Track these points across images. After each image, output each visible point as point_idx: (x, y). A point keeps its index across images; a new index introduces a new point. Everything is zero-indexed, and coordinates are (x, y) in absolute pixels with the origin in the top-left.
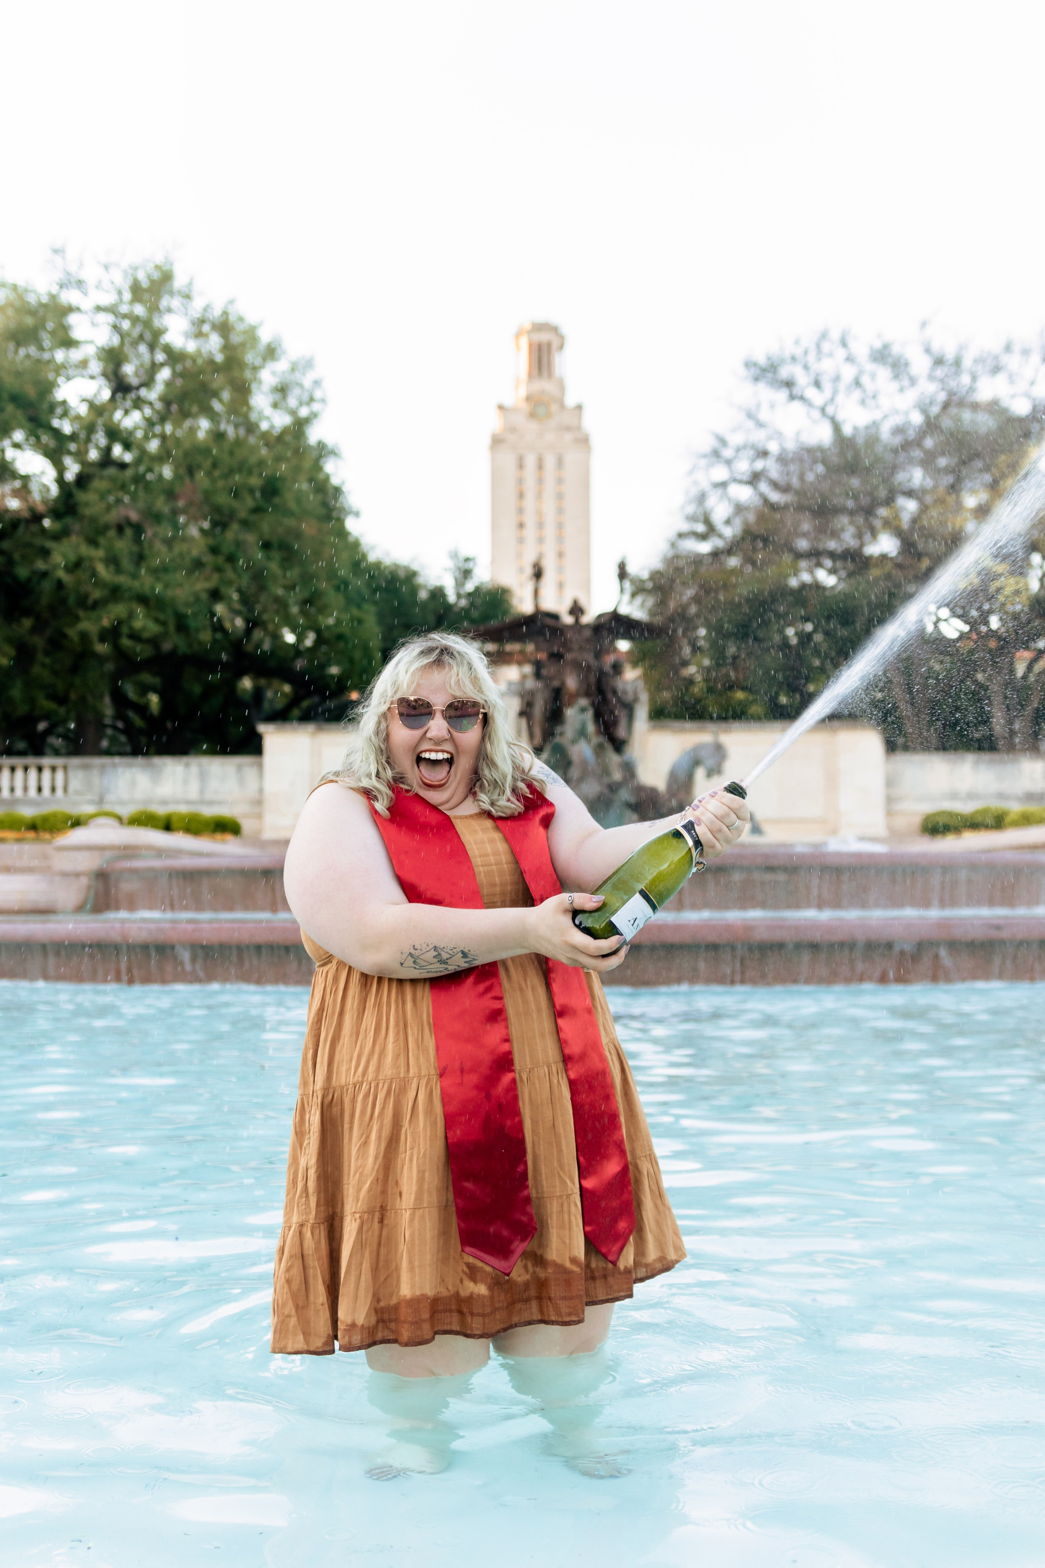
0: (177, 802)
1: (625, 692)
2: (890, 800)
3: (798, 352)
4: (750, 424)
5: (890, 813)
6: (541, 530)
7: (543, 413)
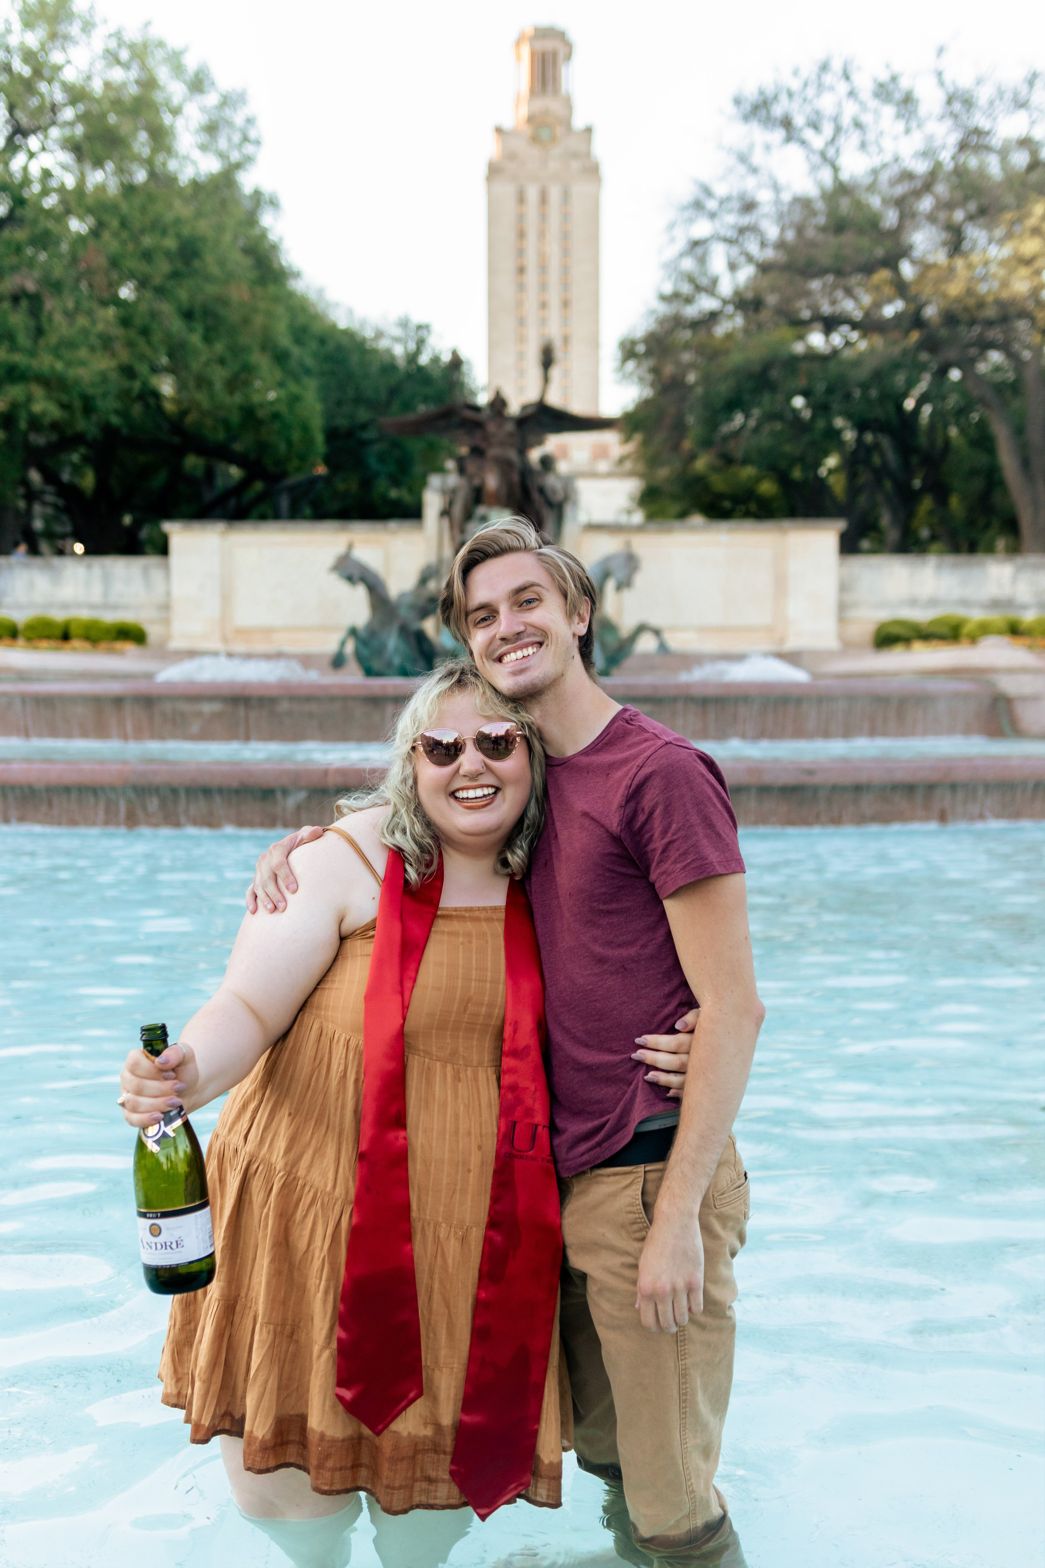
0: (79, 605)
1: (554, 492)
2: (843, 608)
3: (795, 85)
4: (742, 169)
5: (842, 619)
6: (544, 275)
7: (547, 137)
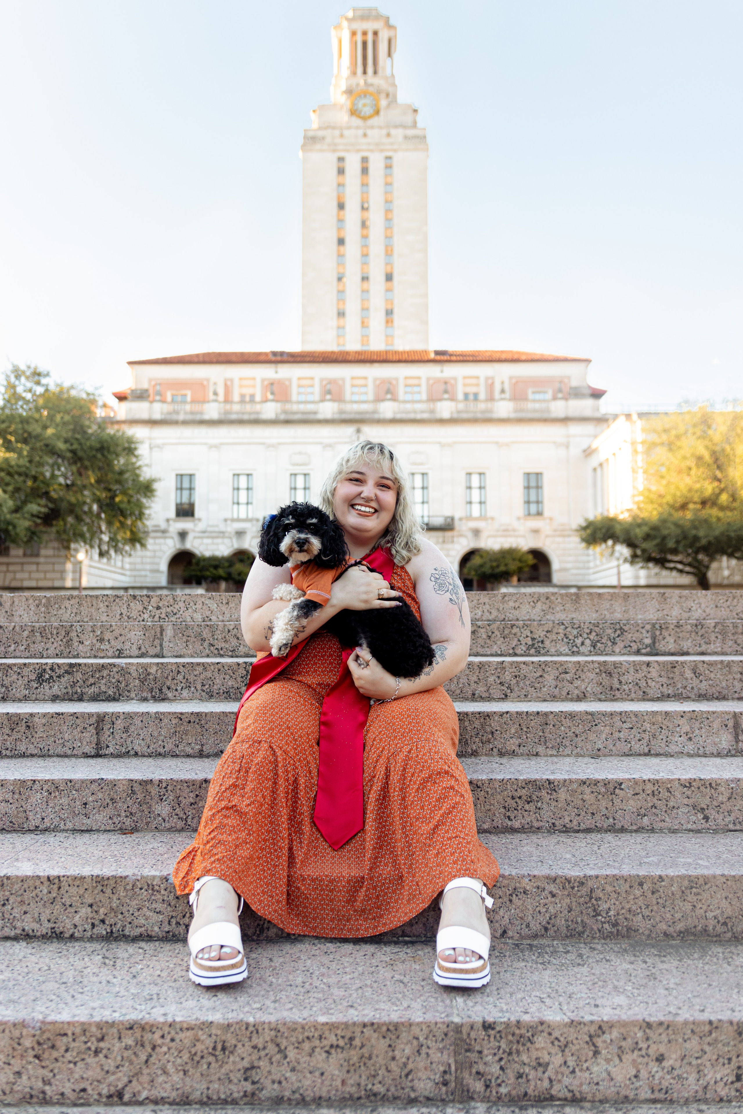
6: (365, 246)
7: (368, 111)
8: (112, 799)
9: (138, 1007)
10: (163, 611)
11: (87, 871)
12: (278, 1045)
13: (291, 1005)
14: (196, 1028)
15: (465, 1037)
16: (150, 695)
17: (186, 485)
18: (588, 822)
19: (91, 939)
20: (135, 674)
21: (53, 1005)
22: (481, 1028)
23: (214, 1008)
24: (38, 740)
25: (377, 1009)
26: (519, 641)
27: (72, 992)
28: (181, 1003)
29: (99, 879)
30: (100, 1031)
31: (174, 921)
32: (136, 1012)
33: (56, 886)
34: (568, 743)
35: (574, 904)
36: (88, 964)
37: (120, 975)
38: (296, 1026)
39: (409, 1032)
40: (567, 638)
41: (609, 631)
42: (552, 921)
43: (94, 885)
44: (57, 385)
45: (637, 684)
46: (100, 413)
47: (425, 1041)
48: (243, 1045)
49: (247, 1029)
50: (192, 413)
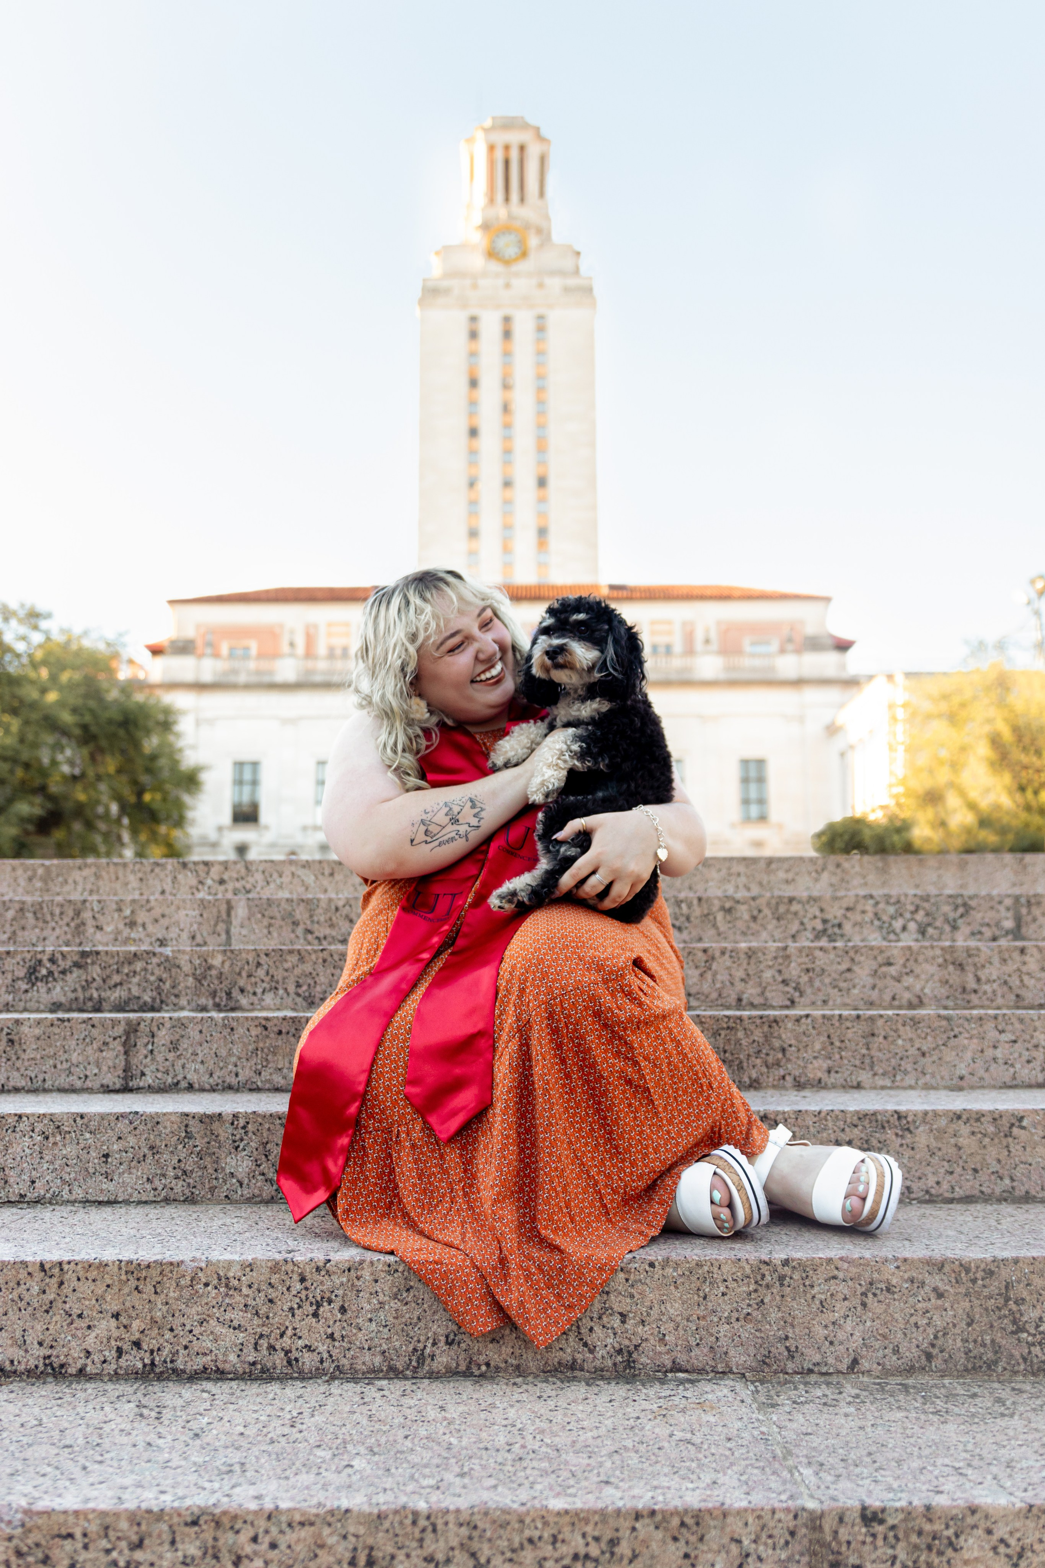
6: (507, 439)
7: (511, 251)
8: (152, 1148)
9: (207, 1485)
10: (230, 886)
11: (109, 1255)
12: (473, 1555)
13: (492, 1482)
14: (318, 1521)
15: (829, 1538)
16: (210, 1003)
17: (247, 776)
18: (969, 1185)
19: (116, 1377)
20: (187, 968)
21: (47, 1482)
22: (858, 1520)
23: (349, 1487)
24: (26, 1063)
25: (656, 1488)
26: (802, 923)
27: (82, 1461)
28: (287, 1478)
29: (131, 1268)
30: (135, 1528)
31: (264, 1343)
32: (203, 1493)
33: (54, 1281)
34: (909, 1067)
35: (977, 1310)
36: (112, 1416)
37: (170, 1433)
38: (508, 1517)
39: (723, 1528)
40: (879, 919)
41: (946, 909)
42: (939, 1342)
43: (124, 1277)
44: (62, 631)
45: (1005, 982)
46: (123, 674)
47: (753, 1546)
48: (408, 1556)
49: (414, 1523)
50: (258, 672)
